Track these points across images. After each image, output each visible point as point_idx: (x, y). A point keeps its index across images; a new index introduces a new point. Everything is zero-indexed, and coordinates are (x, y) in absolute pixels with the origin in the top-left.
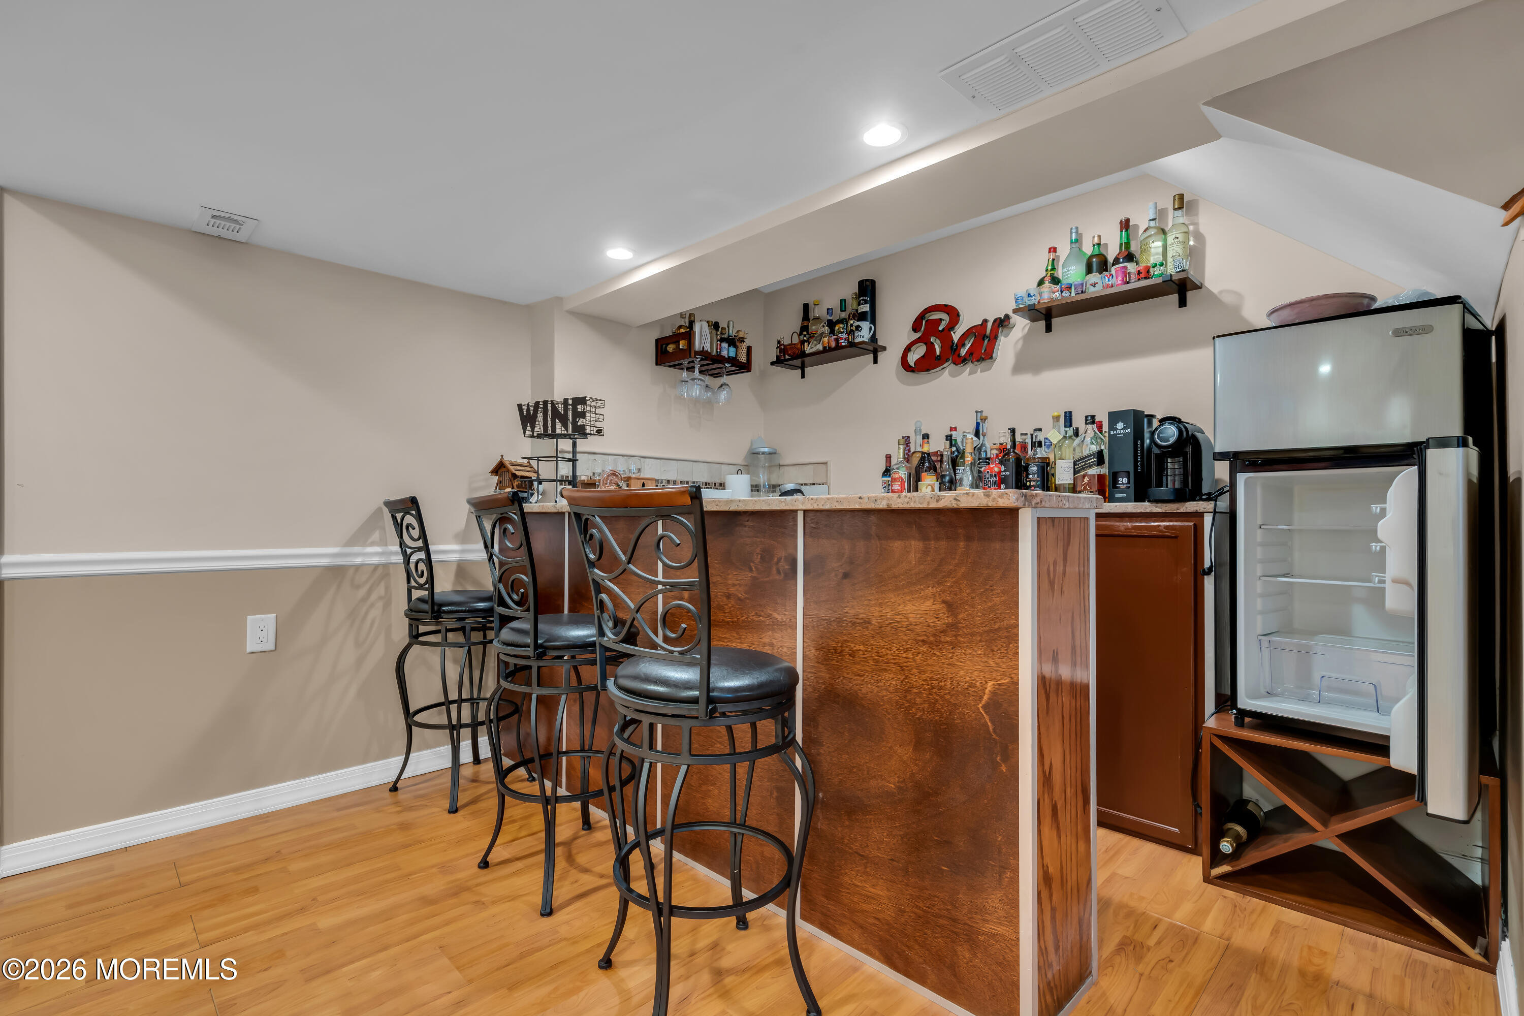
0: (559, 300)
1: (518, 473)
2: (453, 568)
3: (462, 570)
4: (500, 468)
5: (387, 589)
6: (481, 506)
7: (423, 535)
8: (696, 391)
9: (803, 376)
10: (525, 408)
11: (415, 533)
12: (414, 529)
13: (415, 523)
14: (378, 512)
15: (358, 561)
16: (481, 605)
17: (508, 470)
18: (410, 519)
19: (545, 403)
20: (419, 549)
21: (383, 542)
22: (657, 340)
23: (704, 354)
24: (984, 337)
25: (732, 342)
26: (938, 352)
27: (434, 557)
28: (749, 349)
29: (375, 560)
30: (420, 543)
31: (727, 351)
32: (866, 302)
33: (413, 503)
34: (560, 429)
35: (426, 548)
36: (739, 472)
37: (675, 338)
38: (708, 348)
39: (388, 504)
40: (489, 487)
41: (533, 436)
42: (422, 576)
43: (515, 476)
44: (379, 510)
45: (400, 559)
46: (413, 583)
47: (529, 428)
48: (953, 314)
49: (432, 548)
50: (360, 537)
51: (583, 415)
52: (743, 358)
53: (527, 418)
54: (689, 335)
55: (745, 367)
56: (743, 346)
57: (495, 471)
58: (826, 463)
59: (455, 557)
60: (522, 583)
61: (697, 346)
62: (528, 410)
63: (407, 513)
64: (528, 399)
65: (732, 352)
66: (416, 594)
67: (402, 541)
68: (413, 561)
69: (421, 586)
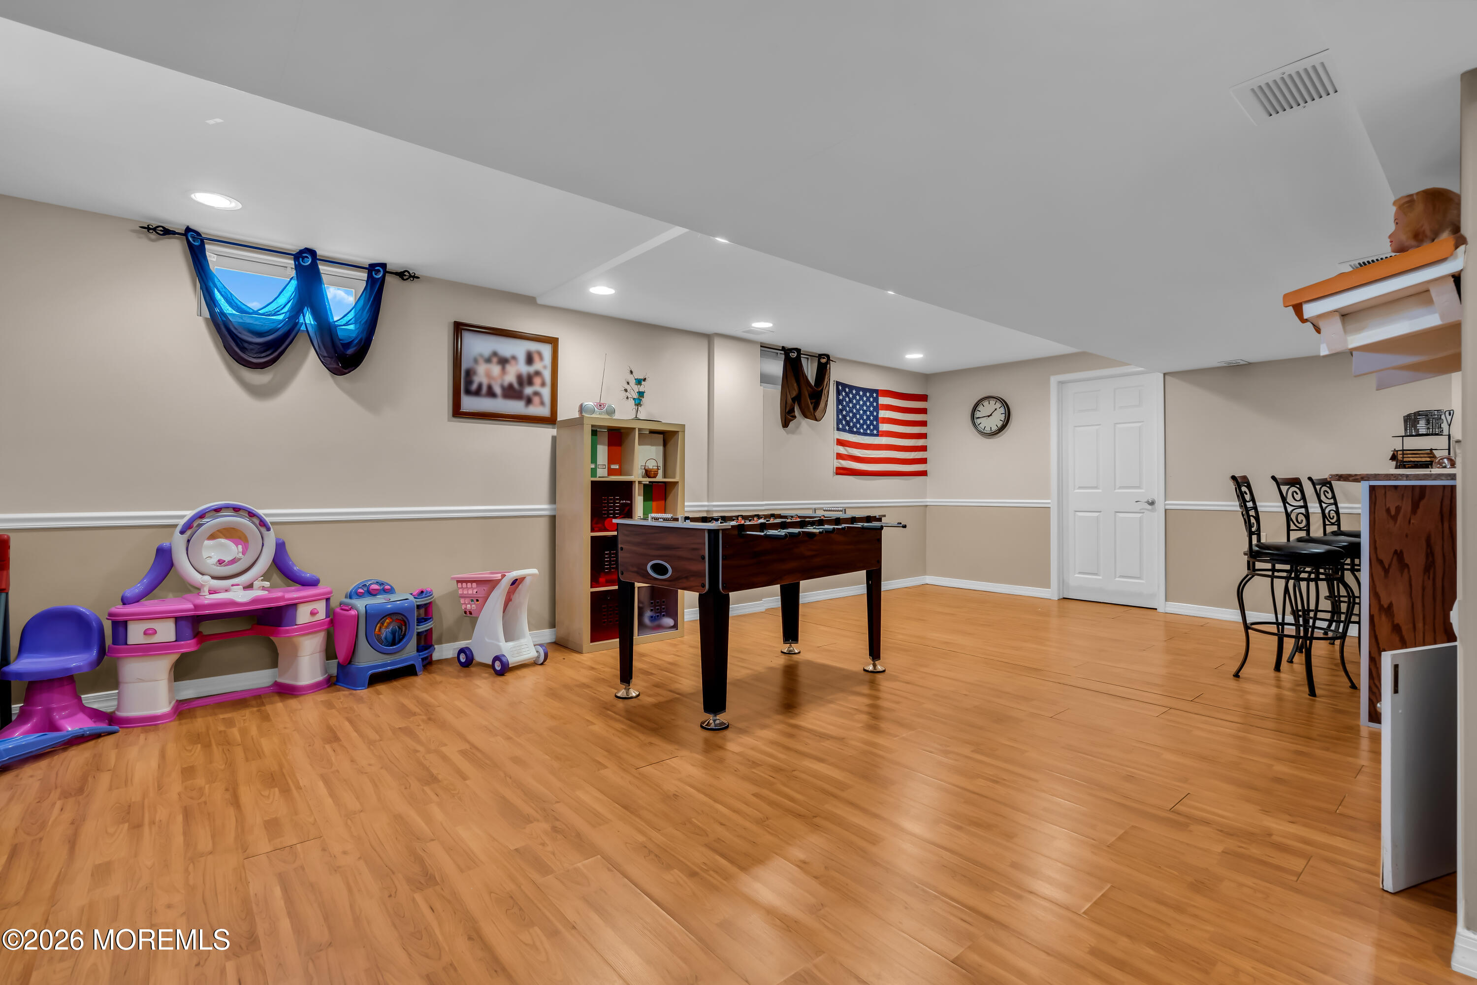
7: (1334, 497)
11: (1330, 495)
13: (1329, 491)
18: (1324, 488)
20: (1332, 504)
27: (1341, 511)
35: (1336, 504)
45: (1319, 510)
49: (1339, 505)
67: (1320, 502)
68: (1327, 511)
69: (1333, 524)
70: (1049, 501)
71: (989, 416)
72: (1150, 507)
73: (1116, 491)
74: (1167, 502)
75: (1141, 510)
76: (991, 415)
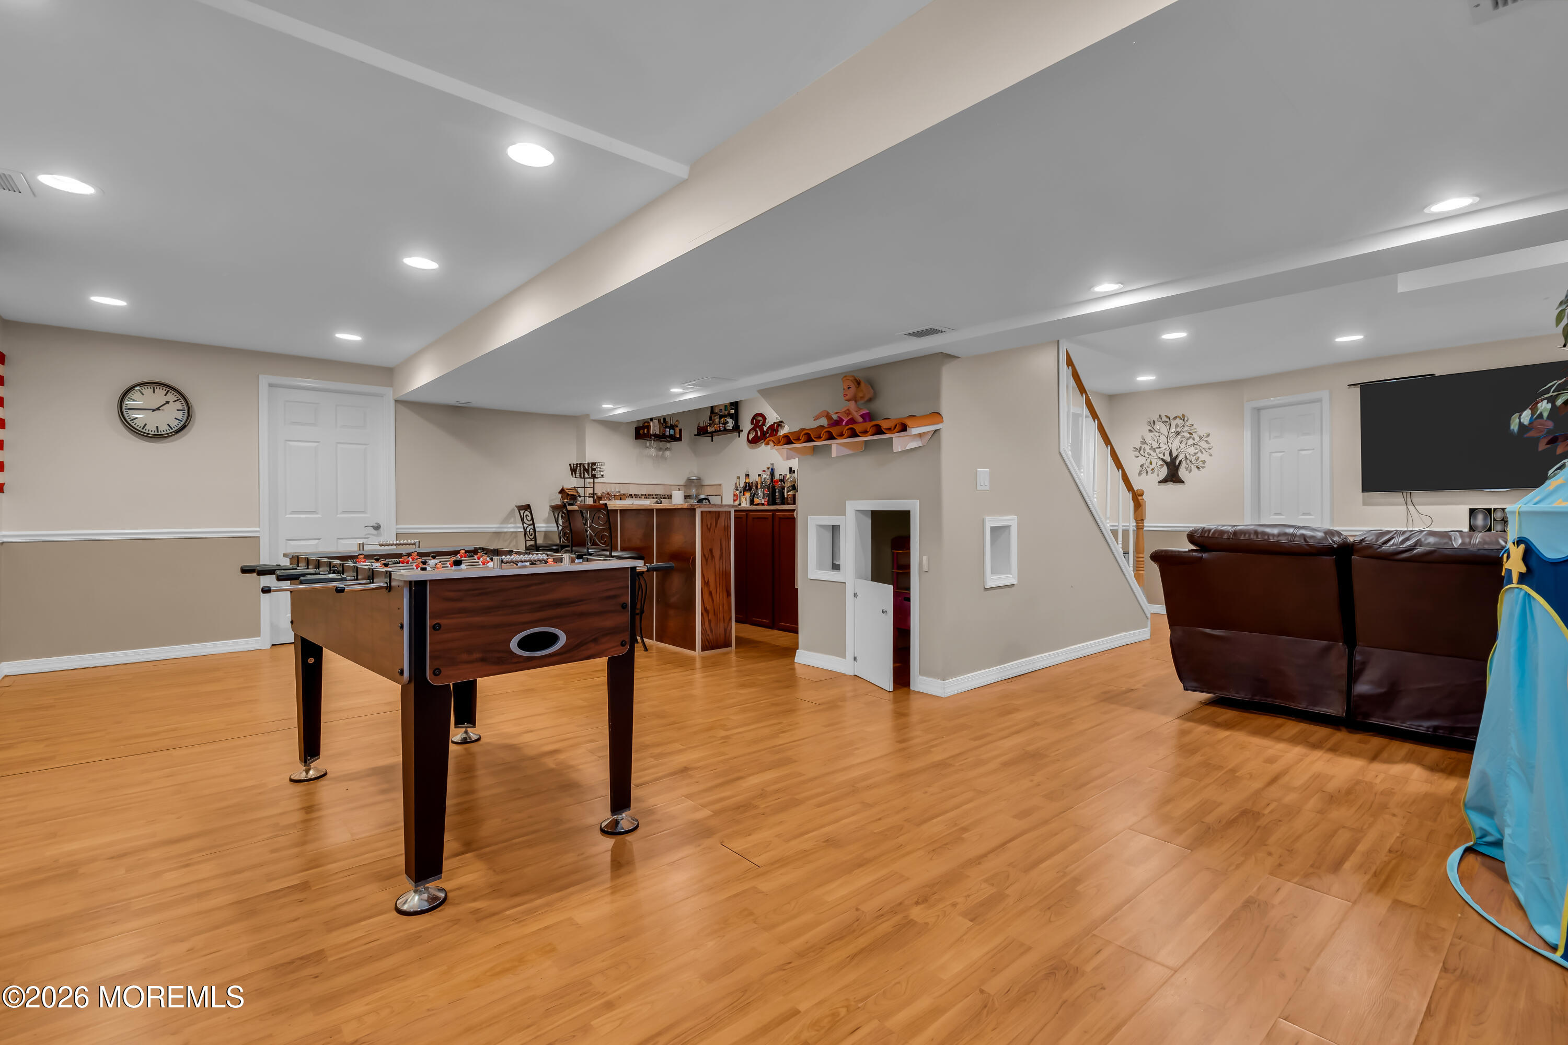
0: (588, 415)
1: (569, 493)
2: (543, 534)
3: (547, 534)
4: (562, 491)
5: (516, 542)
6: (554, 508)
7: (532, 519)
8: (653, 452)
9: (712, 441)
10: (572, 466)
11: (529, 518)
12: (528, 516)
13: (529, 515)
14: (512, 511)
15: (506, 530)
16: (554, 547)
17: (565, 492)
18: (527, 513)
19: (580, 464)
20: (531, 525)
21: (515, 523)
22: (636, 428)
23: (655, 435)
24: (774, 430)
25: (673, 427)
26: (759, 435)
27: (537, 529)
28: (680, 430)
29: (512, 530)
30: (531, 522)
31: (668, 432)
32: (732, 409)
33: (528, 508)
34: (586, 475)
35: (533, 524)
36: (679, 490)
37: (643, 427)
38: (658, 432)
39: (517, 507)
40: (557, 500)
41: (576, 477)
42: (531, 535)
43: (568, 494)
44: (513, 509)
45: (522, 530)
46: (527, 538)
47: (574, 474)
48: (764, 419)
49: (536, 525)
50: (506, 520)
51: (595, 470)
52: (677, 435)
53: (573, 470)
54: (648, 427)
55: (680, 439)
56: (677, 430)
57: (560, 492)
58: (720, 485)
59: (544, 529)
60: (568, 533)
61: (652, 432)
62: (574, 466)
63: (526, 510)
64: (574, 461)
65: (672, 432)
66: (529, 543)
67: (523, 522)
68: (528, 530)
69: (531, 540)
70: (258, 529)
71: (153, 410)
72: (375, 532)
73: (338, 516)
74: (398, 527)
75: (366, 535)
76: (158, 409)
